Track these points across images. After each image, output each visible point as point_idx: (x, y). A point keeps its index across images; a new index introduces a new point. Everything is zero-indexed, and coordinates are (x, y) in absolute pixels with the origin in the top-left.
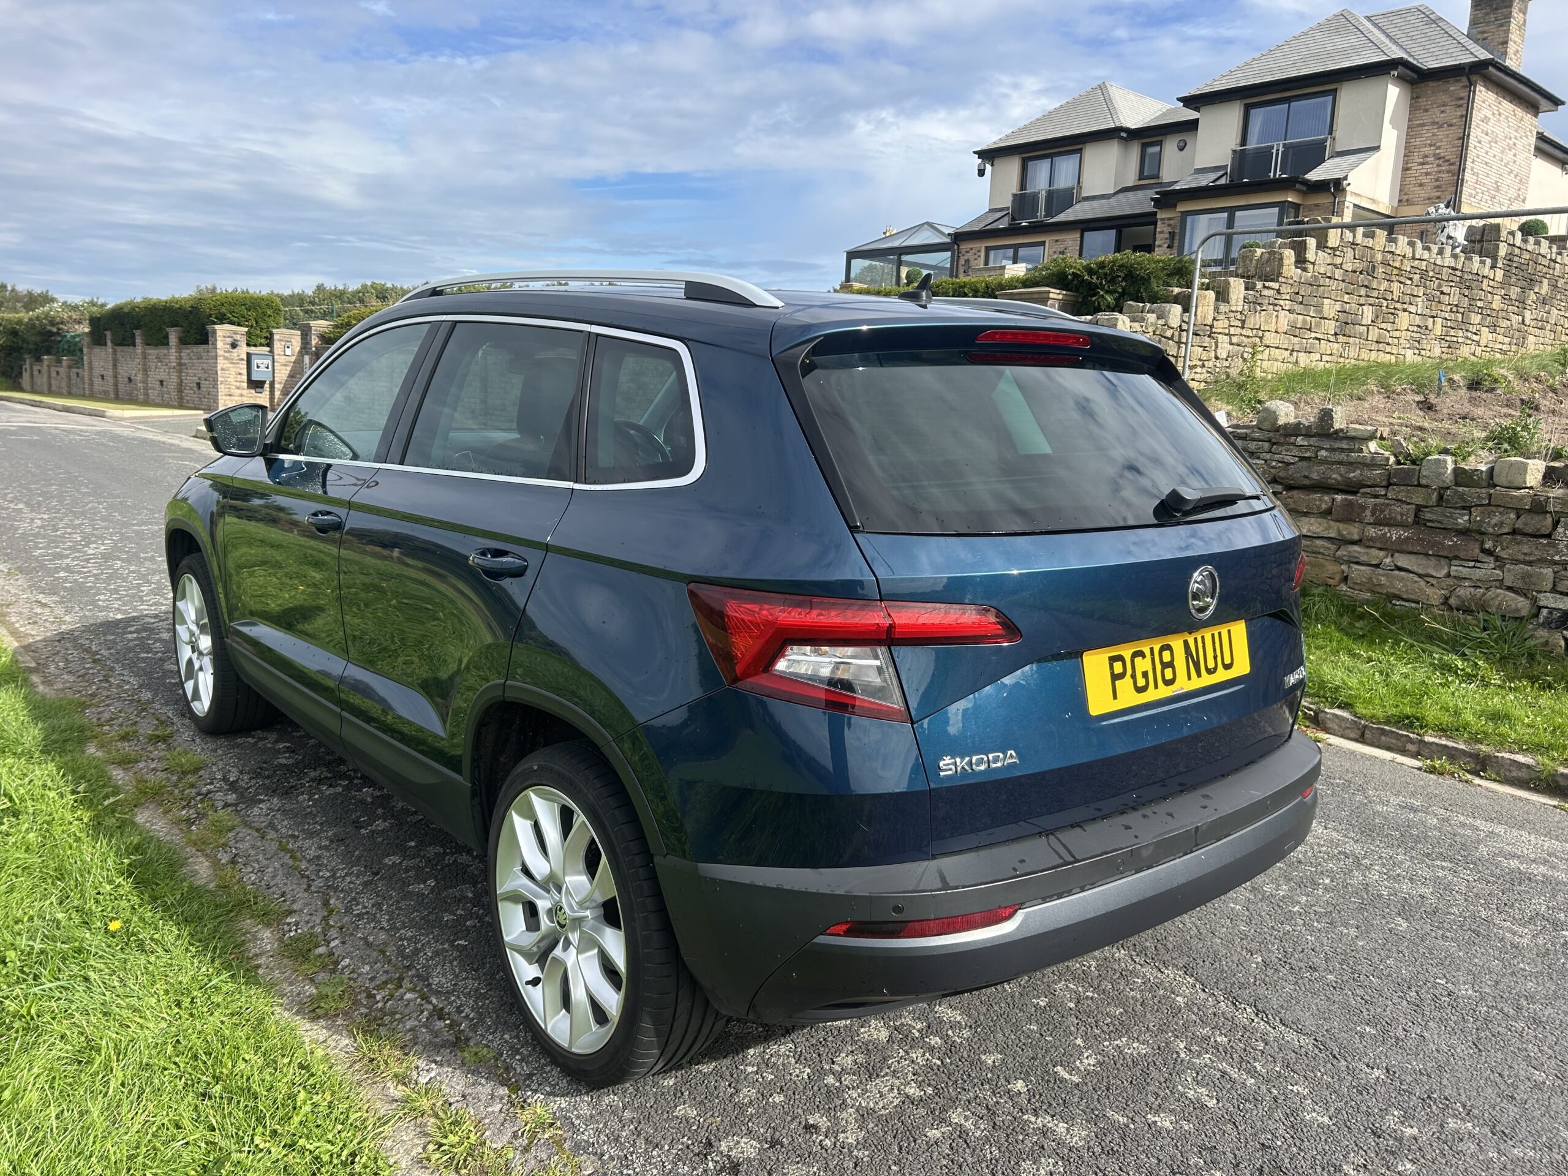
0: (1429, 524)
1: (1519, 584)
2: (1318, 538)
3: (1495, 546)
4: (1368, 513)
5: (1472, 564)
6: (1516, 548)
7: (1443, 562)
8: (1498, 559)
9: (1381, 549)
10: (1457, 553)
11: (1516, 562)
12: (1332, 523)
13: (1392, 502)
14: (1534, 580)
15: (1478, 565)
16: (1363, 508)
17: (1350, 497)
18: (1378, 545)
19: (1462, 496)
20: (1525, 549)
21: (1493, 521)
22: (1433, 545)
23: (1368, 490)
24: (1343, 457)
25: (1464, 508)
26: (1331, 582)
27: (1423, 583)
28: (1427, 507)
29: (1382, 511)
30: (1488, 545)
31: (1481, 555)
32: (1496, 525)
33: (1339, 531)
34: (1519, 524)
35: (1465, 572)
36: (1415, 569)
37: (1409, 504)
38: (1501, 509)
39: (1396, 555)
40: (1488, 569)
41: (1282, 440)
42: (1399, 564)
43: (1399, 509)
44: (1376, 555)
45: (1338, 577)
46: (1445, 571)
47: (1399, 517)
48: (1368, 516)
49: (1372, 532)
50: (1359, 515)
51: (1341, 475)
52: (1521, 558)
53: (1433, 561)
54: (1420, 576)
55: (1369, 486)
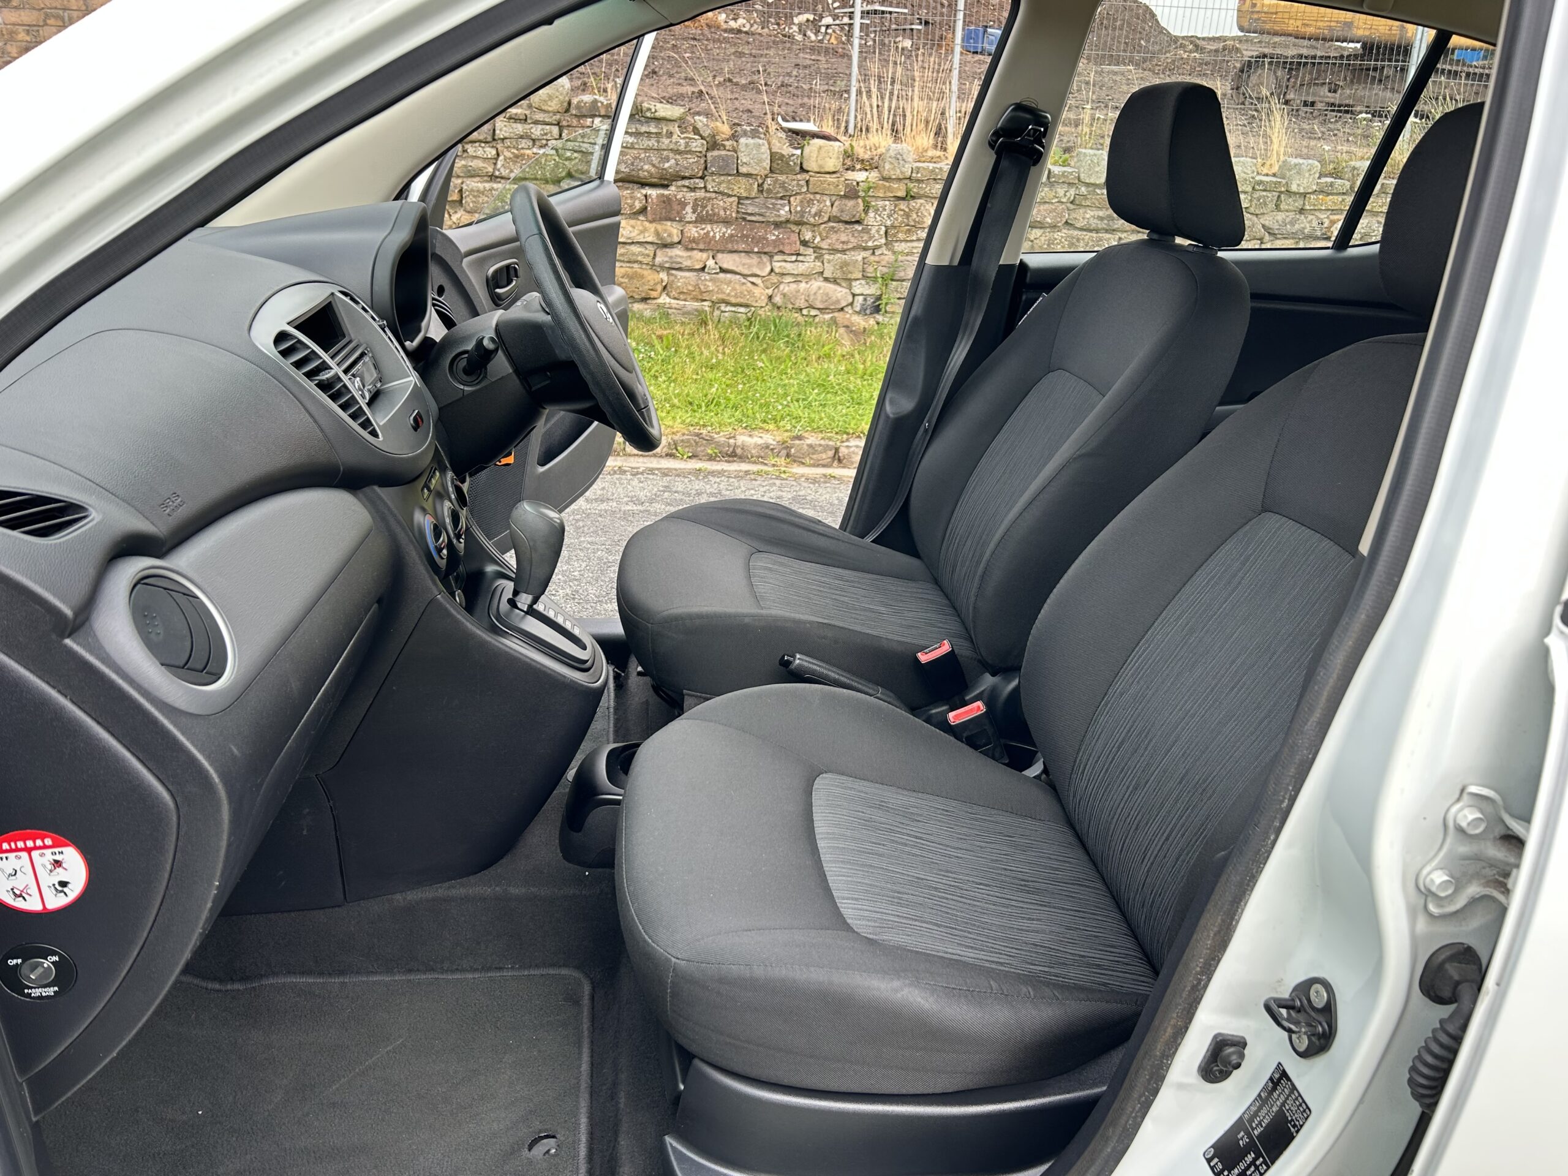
0: (749, 218)
1: (839, 274)
2: (633, 243)
3: (814, 237)
4: (689, 209)
5: (794, 258)
6: (834, 237)
7: (765, 258)
8: (817, 249)
9: (701, 250)
10: (781, 248)
11: (833, 251)
12: (647, 224)
13: (714, 195)
14: (850, 268)
15: (800, 258)
16: (683, 204)
17: (666, 192)
18: (701, 246)
19: (783, 185)
20: (844, 238)
21: (813, 211)
22: (758, 241)
23: (686, 182)
24: (652, 143)
25: (781, 198)
26: (653, 294)
27: (749, 285)
28: (747, 198)
29: (704, 207)
30: (808, 236)
31: (802, 248)
32: (816, 214)
33: (657, 234)
34: (835, 211)
35: (789, 267)
36: (739, 269)
37: (732, 196)
38: (818, 197)
39: (720, 256)
40: (809, 263)
41: (575, 122)
42: (725, 266)
43: (721, 203)
44: (699, 258)
45: (659, 288)
46: (768, 269)
47: (722, 213)
48: (689, 214)
49: (693, 231)
50: (678, 213)
51: (654, 166)
52: (840, 247)
53: (755, 260)
54: (745, 276)
55: (684, 178)
